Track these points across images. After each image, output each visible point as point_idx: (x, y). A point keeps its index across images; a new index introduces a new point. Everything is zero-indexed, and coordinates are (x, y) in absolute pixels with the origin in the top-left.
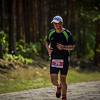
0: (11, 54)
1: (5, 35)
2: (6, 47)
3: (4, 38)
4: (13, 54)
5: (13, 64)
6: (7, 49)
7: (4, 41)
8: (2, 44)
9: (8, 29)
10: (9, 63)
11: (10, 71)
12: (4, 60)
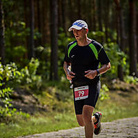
0: (132, 75)
1: (126, 56)
2: (126, 68)
3: (124, 59)
4: (134, 76)
5: (135, 86)
6: (128, 71)
7: (125, 63)
8: (123, 66)
9: (128, 49)
10: (131, 85)
11: (131, 95)
12: (125, 82)
